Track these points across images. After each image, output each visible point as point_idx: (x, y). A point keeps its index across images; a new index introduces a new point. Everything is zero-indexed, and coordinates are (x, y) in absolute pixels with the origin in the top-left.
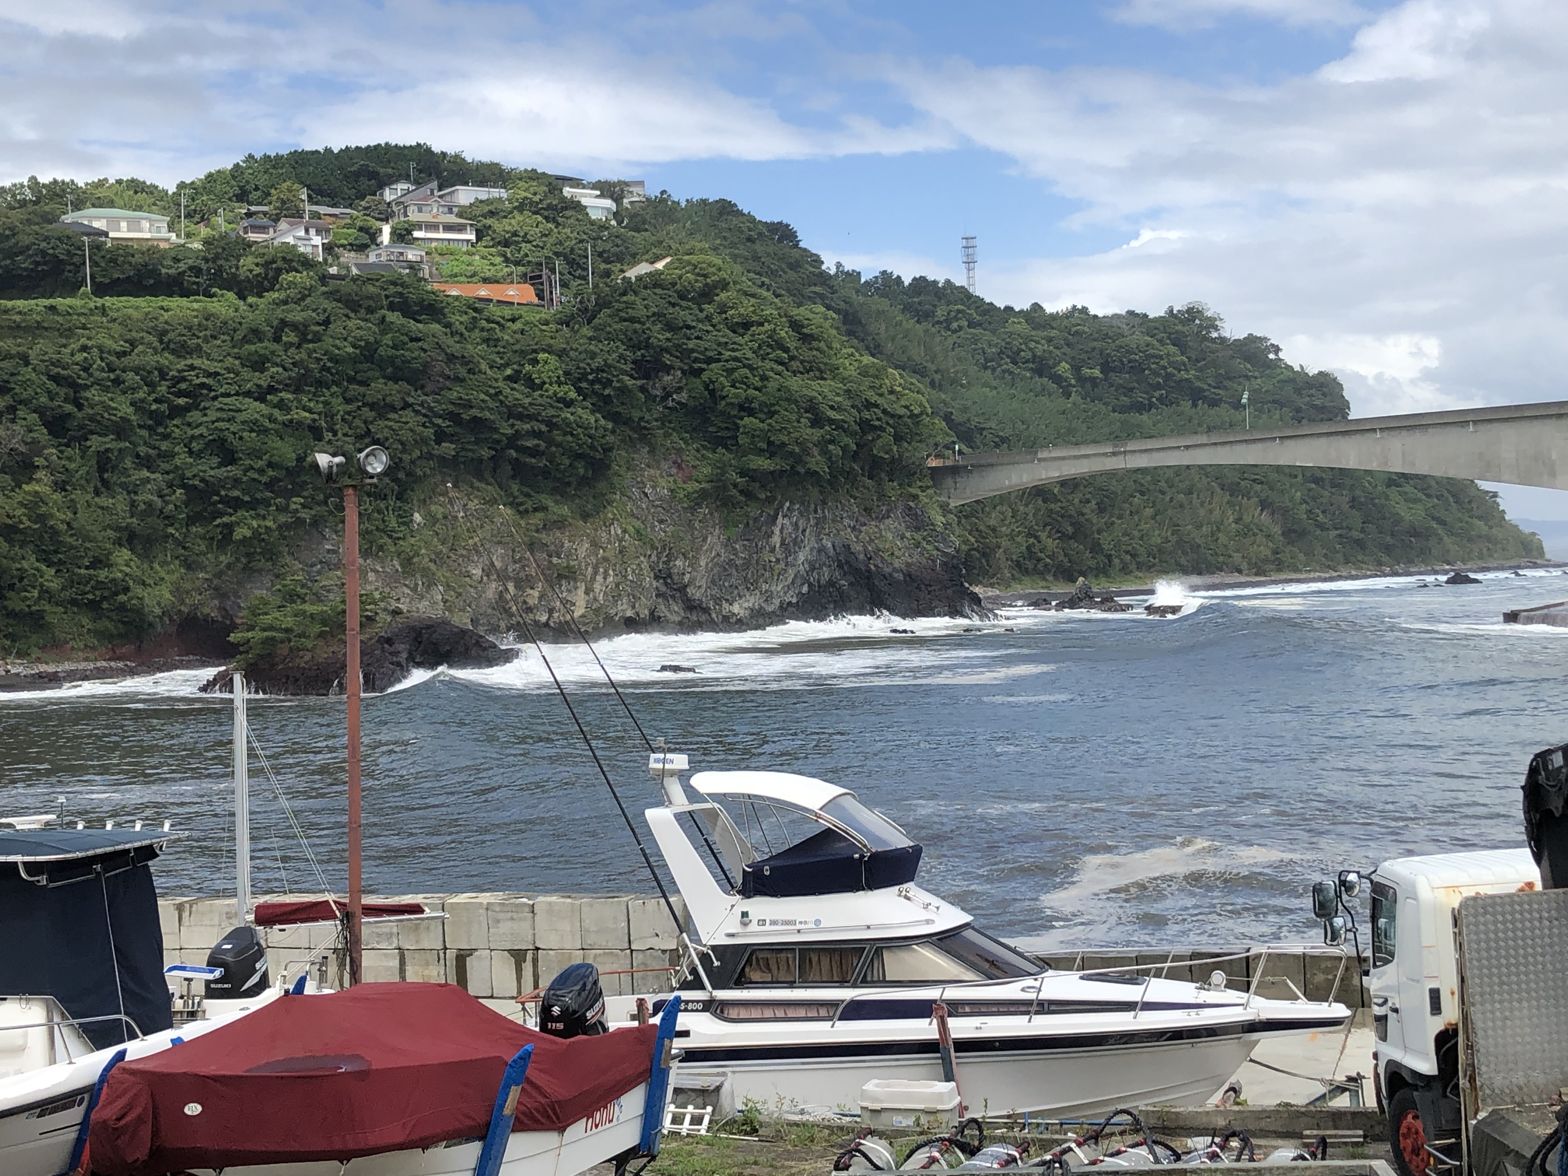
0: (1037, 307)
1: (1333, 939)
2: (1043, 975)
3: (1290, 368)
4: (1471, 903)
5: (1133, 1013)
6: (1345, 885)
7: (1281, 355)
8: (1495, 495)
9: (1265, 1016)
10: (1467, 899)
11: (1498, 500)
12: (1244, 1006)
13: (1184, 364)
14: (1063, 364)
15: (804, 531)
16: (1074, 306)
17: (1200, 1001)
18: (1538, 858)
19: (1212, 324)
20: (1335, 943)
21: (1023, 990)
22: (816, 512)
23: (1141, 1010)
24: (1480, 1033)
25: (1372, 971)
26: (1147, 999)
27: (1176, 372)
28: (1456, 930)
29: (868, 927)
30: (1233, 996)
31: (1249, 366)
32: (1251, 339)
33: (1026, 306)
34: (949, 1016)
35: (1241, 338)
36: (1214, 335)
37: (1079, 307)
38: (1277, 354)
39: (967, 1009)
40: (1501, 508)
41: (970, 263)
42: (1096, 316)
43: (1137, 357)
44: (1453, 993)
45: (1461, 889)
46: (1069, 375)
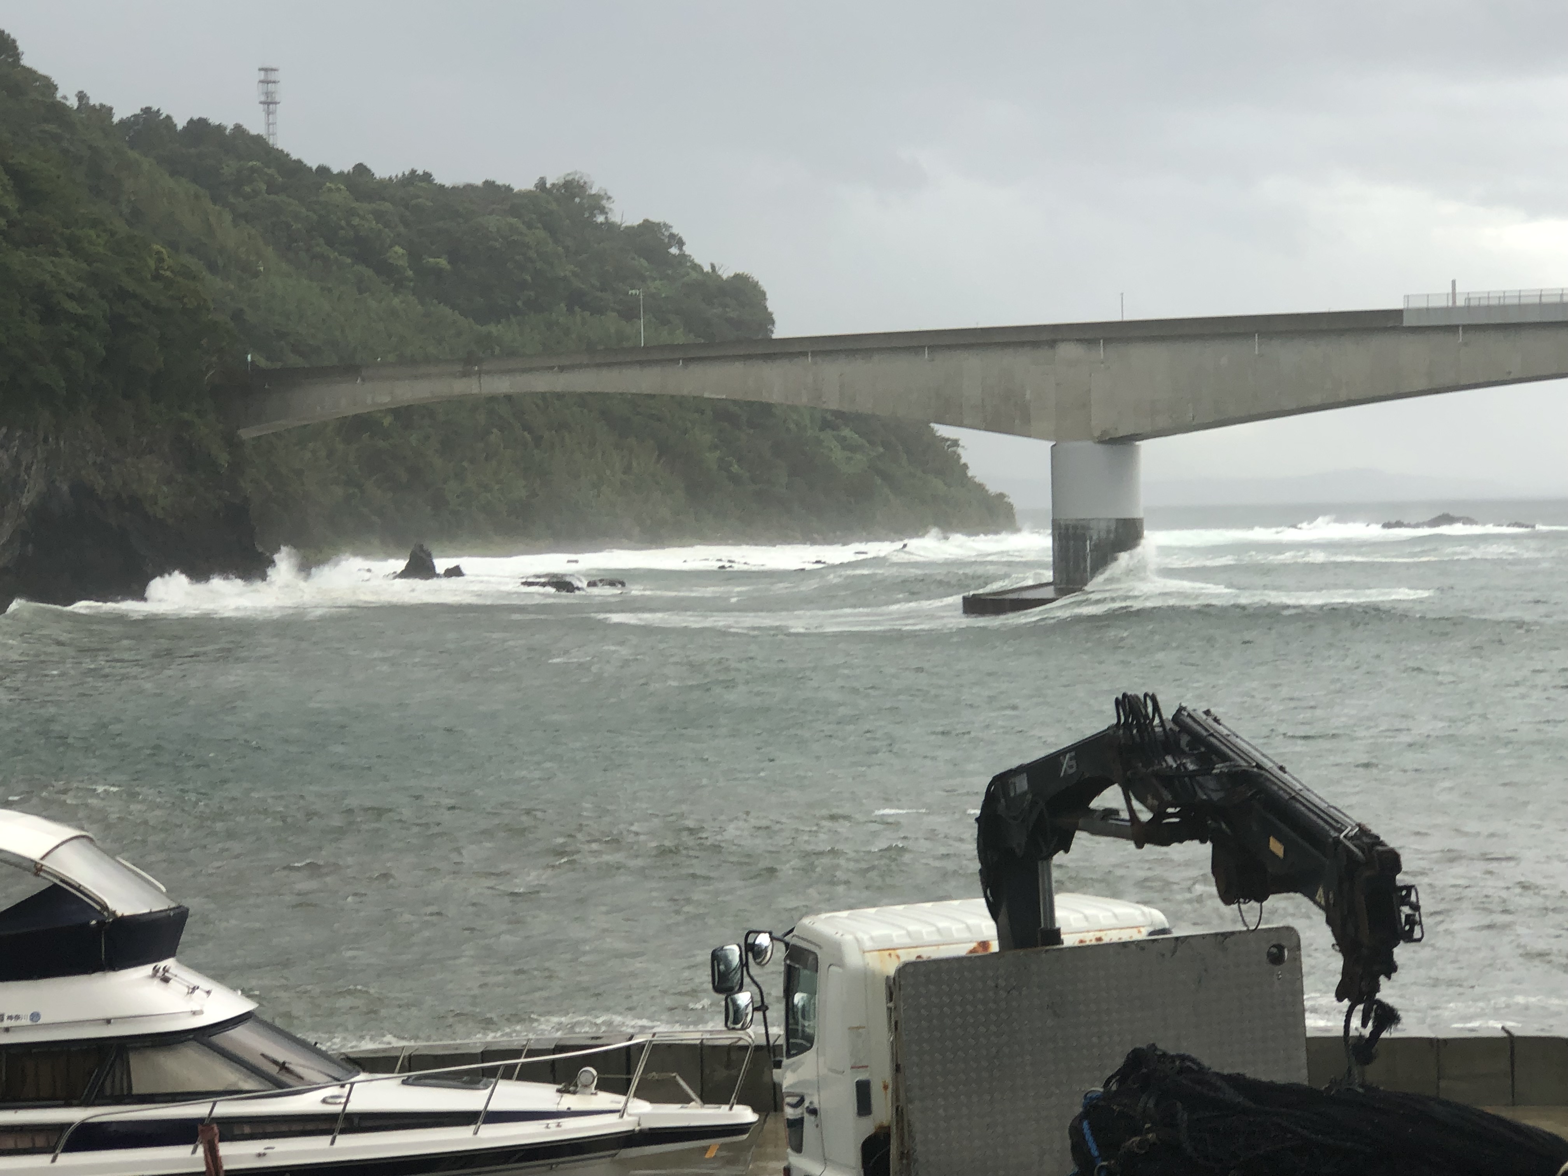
0: (361, 169)
1: (736, 1022)
2: (353, 1080)
3: (697, 267)
4: (911, 969)
5: (473, 1127)
6: (751, 950)
7: (687, 249)
8: (955, 443)
9: (647, 1125)
10: (907, 965)
11: (960, 450)
12: (621, 1112)
13: (558, 255)
14: (398, 249)
15: (28, 468)
16: (413, 172)
17: (563, 1107)
18: (994, 910)
19: (597, 203)
20: (739, 1026)
21: (324, 1101)
22: (46, 440)
23: (484, 1122)
24: (919, 1137)
25: (786, 1062)
26: (491, 1108)
27: (548, 267)
28: (891, 1005)
29: (108, 1021)
30: (606, 1100)
31: (645, 263)
32: (649, 228)
33: (347, 167)
34: (222, 1140)
35: (635, 224)
36: (600, 219)
37: (420, 172)
38: (681, 249)
39: (247, 1130)
40: (963, 461)
41: (269, 103)
42: (442, 187)
43: (497, 245)
44: (886, 1087)
45: (899, 952)
46: (403, 262)
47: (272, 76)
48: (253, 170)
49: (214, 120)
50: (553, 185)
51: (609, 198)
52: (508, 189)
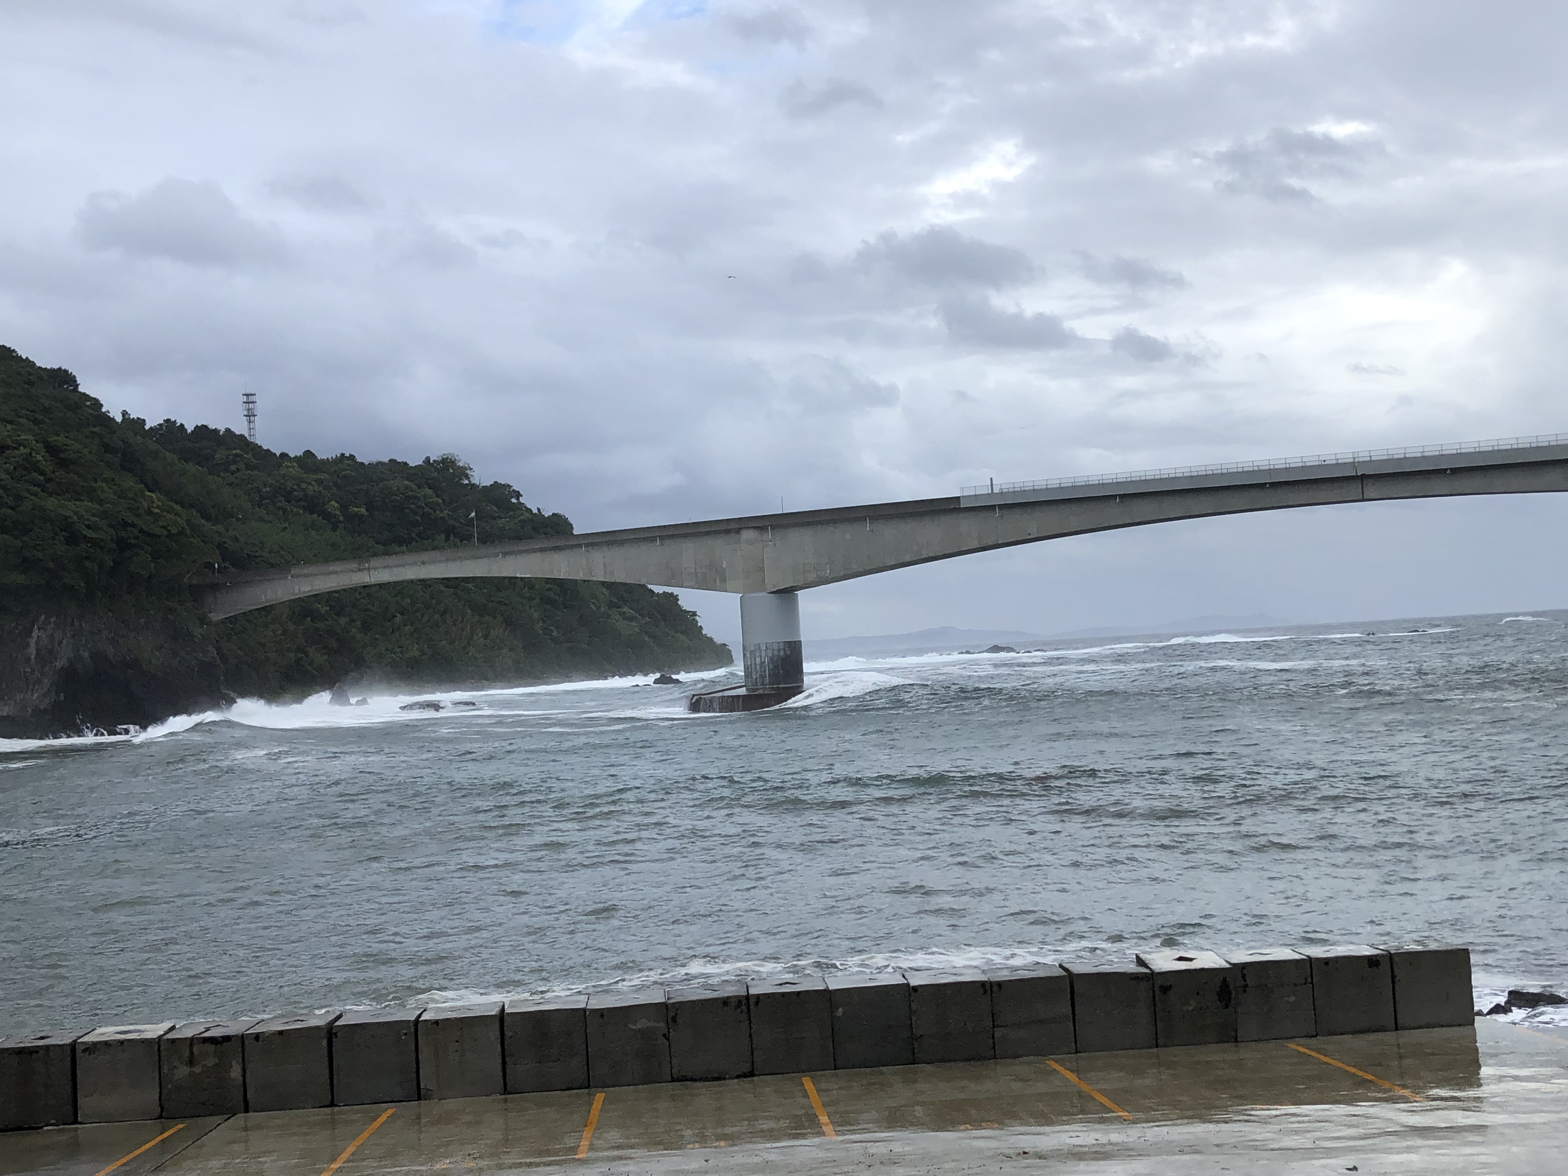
0: (308, 454)
7: (521, 499)
8: (694, 614)
11: (697, 618)
13: (439, 504)
14: (333, 503)
15: (60, 642)
16: (343, 455)
19: (463, 472)
22: (73, 624)
27: (432, 511)
31: (495, 508)
32: (497, 486)
33: (300, 453)
35: (488, 485)
36: (466, 482)
37: (347, 454)
38: (518, 499)
40: (699, 624)
41: (250, 415)
42: (362, 463)
43: (398, 498)
46: (338, 513)
47: (251, 399)
48: (236, 455)
49: (212, 426)
50: (434, 461)
51: (471, 469)
52: (406, 464)
